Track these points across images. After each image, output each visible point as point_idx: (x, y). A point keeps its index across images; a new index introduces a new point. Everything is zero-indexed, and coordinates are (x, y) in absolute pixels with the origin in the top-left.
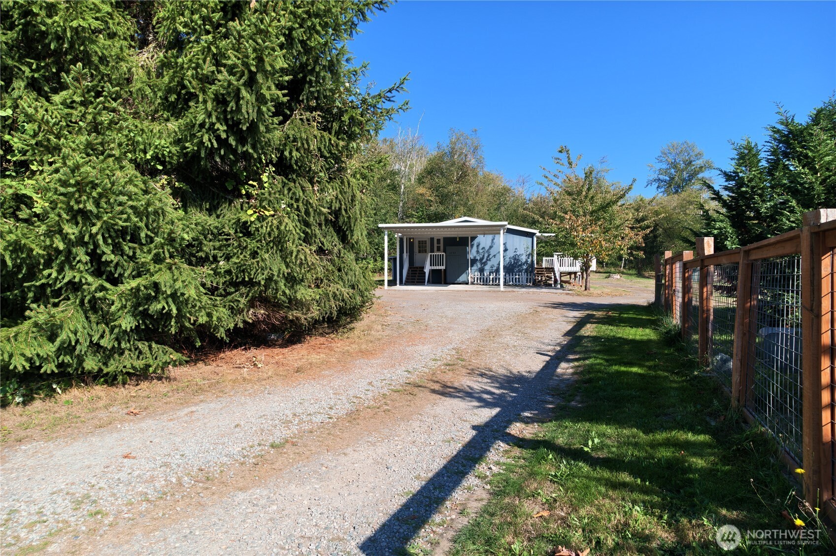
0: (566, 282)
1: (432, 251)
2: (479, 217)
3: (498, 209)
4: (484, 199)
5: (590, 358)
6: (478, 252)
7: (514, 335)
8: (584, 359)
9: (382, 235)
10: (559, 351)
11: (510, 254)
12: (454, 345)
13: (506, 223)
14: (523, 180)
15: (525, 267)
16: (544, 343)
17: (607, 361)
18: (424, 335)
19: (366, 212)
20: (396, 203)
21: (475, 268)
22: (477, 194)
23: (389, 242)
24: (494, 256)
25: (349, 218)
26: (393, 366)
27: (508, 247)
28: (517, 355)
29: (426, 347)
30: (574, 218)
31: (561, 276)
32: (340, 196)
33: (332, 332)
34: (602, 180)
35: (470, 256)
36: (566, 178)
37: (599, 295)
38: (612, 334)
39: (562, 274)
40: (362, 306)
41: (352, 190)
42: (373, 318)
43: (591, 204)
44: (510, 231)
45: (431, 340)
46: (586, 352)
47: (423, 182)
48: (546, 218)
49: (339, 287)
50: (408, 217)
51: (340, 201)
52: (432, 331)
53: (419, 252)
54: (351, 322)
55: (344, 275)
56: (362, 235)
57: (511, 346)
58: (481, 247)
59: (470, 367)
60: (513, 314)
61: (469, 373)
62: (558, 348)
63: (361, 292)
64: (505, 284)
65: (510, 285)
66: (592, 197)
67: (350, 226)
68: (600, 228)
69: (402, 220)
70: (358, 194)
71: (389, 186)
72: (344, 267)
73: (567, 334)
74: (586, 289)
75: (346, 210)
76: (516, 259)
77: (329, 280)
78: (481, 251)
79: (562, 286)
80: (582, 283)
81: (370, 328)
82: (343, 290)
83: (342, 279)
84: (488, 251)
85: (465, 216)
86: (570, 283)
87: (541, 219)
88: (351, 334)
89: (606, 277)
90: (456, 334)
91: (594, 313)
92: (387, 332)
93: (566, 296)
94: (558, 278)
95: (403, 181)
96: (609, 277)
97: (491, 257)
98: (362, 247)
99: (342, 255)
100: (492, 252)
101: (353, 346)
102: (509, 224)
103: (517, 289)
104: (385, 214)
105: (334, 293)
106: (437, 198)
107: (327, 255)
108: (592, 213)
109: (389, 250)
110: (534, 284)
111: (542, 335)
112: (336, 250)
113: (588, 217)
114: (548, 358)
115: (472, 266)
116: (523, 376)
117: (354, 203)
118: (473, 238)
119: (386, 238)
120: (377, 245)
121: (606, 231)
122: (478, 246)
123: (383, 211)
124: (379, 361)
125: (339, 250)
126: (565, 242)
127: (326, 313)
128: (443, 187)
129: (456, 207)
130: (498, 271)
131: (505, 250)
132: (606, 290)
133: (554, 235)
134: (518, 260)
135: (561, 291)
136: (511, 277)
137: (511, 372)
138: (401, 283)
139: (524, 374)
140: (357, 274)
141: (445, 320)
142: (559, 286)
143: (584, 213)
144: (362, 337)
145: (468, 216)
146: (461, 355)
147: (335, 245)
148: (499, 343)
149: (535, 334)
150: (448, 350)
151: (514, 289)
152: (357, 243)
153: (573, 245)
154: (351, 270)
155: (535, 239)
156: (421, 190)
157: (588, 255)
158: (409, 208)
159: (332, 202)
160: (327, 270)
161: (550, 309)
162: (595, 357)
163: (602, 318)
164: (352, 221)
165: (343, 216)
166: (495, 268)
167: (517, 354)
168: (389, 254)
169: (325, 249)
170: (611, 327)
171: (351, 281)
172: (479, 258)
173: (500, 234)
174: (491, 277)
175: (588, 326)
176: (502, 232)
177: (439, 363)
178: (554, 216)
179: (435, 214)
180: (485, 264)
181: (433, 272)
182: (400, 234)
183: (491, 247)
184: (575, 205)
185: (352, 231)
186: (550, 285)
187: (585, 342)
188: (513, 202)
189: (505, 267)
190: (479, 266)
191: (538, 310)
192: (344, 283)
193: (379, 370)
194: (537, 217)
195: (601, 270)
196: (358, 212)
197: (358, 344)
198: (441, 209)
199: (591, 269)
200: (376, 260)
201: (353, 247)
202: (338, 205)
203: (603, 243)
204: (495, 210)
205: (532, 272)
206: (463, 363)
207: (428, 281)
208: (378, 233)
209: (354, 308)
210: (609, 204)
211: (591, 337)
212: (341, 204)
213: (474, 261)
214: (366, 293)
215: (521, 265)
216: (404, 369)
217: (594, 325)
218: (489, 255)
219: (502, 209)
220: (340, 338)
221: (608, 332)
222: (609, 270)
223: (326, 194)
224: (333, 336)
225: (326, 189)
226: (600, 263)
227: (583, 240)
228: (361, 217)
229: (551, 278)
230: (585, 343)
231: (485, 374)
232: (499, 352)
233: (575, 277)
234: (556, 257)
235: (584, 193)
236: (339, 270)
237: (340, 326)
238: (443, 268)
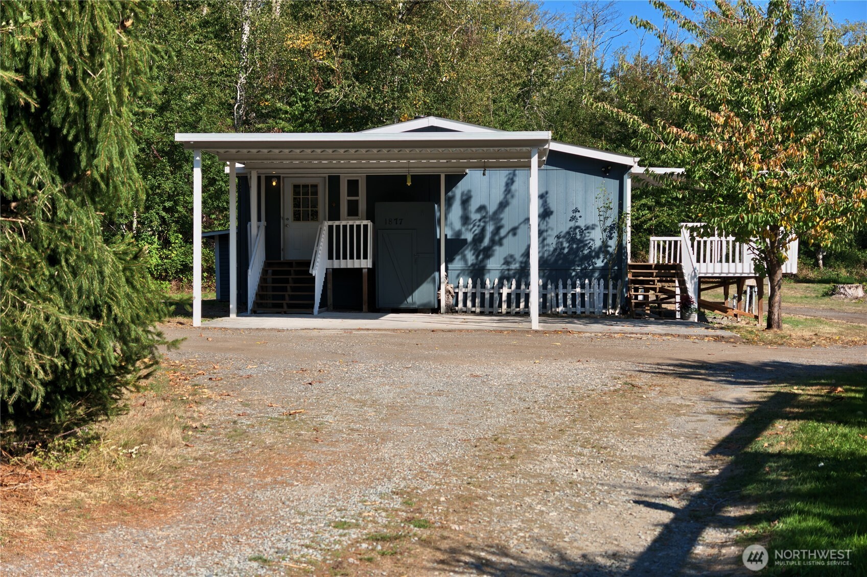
0: (713, 306)
1: (334, 214)
2: (468, 120)
3: (523, 97)
4: (485, 67)
5: (788, 513)
6: (465, 219)
7: (570, 454)
8: (771, 517)
9: (186, 167)
10: (699, 496)
11: (560, 224)
12: (397, 482)
13: (547, 135)
14: (594, 18)
15: (599, 263)
16: (655, 475)
17: (835, 521)
18: (308, 456)
19: (134, 90)
20: (228, 73)
21: (457, 264)
22: (463, 55)
23: (205, 189)
24: (514, 231)
25: (82, 102)
26: (216, 545)
27: (553, 206)
28: (579, 509)
29: (315, 489)
30: (737, 122)
31: (699, 291)
32: (53, 35)
33: (32, 449)
34: (816, 17)
35: (445, 232)
36: (715, 9)
37: (807, 343)
38: (846, 447)
39: (703, 282)
40: (122, 370)
41: (92, 19)
42: (157, 407)
43: (787, 82)
44: (557, 160)
45: (331, 469)
46: (775, 497)
47: (307, 17)
48: (660, 122)
49: (52, 310)
50: (262, 117)
51: (54, 52)
52: (333, 444)
53: (297, 217)
54: (90, 417)
55: (68, 277)
56: (122, 154)
57: (561, 482)
58: (474, 205)
59: (445, 545)
60: (568, 393)
61: (442, 562)
62: (696, 488)
63: (121, 326)
64: (544, 311)
65: (557, 315)
66: (790, 64)
67: (87, 129)
68: (811, 151)
69: (245, 125)
70: (111, 32)
71: (205, 24)
72: (68, 252)
73: (721, 447)
74: (769, 326)
75: (72, 80)
76: (576, 238)
77: (21, 291)
78: (475, 217)
79: (702, 318)
80: (758, 308)
81: (146, 436)
82: (64, 317)
83: (61, 288)
84: (496, 217)
85: (429, 115)
86: (724, 310)
87: (644, 126)
88: (88, 456)
89: (826, 294)
90: (404, 452)
91: (795, 390)
92: (199, 449)
93: (714, 345)
94: (691, 293)
95: (248, 12)
96: (833, 292)
97: (503, 232)
98: (124, 192)
99: (61, 214)
100: (509, 219)
101: (95, 489)
102: (554, 139)
103: (576, 326)
104: (196, 107)
105: (36, 328)
106: (348, 62)
107: (15, 214)
108: (788, 108)
109: (206, 214)
110: (624, 311)
111: (650, 452)
112: (42, 199)
113: (777, 121)
114: (666, 517)
115: (449, 259)
116: (597, 568)
117: (98, 60)
118: (454, 179)
119: (197, 174)
120: (170, 198)
121: (827, 159)
122: (466, 201)
123: (190, 98)
124: (173, 532)
125: (53, 201)
126: (710, 192)
127: (12, 391)
128: (366, 32)
129: (403, 90)
130: (523, 274)
131: (545, 214)
132: (826, 329)
133: (680, 170)
134: (582, 243)
135: (701, 331)
136: (561, 292)
137: (563, 558)
138: (242, 310)
139: (600, 560)
140: (107, 271)
141: (371, 413)
142: (694, 318)
143: (767, 108)
144: (122, 461)
145: (439, 116)
146: (419, 510)
147: (41, 186)
148: (527, 475)
149: (627, 449)
150: (381, 496)
151: (570, 326)
152: (106, 178)
153: (734, 200)
154: (89, 260)
155: (628, 183)
156: (302, 39)
157: (775, 228)
158: (266, 91)
159: (29, 54)
160: (16, 259)
161: (670, 380)
162: (801, 512)
163: (818, 404)
164: (93, 112)
165: (64, 97)
166: (515, 266)
167: (578, 505)
168: (207, 225)
169: (9, 194)
170: (842, 429)
171: (90, 292)
172: (469, 237)
173: (528, 166)
174: (505, 291)
175: (780, 425)
176: (535, 161)
177: (354, 534)
178: (682, 117)
179: (342, 109)
180: (488, 253)
181: (334, 275)
182: (238, 165)
183: (503, 205)
184: (740, 84)
185: (92, 144)
186: (671, 314)
187: (772, 470)
188: (566, 78)
189: (543, 263)
190: (470, 257)
191: (638, 382)
192: (68, 298)
193: (173, 557)
194: (632, 119)
195: (812, 275)
196: (109, 84)
197: (110, 482)
198: (359, 94)
199: (784, 269)
200: (166, 243)
201: (94, 191)
202: (47, 64)
203: (819, 194)
204: (515, 100)
205: (619, 276)
206: (425, 533)
207: (323, 304)
208: (172, 161)
209: (99, 374)
210: (836, 82)
211: (788, 456)
212: (57, 61)
213: (455, 246)
214: (136, 331)
215: (589, 258)
216: (249, 552)
217: (796, 424)
218: (498, 229)
219: (536, 97)
220: (55, 466)
221: (835, 443)
222: (831, 273)
223: (11, 27)
224: (33, 460)
225: (10, 12)
226: (808, 252)
227: (763, 186)
228: (121, 102)
229: (673, 295)
230: (773, 473)
231: (489, 563)
232: (528, 500)
233: (741, 292)
234: (685, 234)
235: (766, 52)
236: (53, 260)
237: (54, 432)
238: (366, 264)
